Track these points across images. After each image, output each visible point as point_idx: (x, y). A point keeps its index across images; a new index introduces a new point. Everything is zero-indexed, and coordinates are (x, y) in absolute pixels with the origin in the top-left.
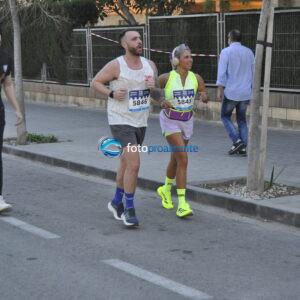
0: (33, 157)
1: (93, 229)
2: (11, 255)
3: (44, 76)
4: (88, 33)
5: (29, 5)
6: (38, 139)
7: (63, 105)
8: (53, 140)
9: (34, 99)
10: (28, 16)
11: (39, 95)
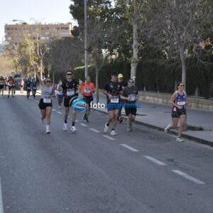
0: (190, 138)
2: (178, 191)
3: (196, 94)
5: (189, 55)
6: (193, 128)
7: (206, 110)
8: (201, 129)
9: (191, 106)
10: (189, 62)
11: (193, 104)
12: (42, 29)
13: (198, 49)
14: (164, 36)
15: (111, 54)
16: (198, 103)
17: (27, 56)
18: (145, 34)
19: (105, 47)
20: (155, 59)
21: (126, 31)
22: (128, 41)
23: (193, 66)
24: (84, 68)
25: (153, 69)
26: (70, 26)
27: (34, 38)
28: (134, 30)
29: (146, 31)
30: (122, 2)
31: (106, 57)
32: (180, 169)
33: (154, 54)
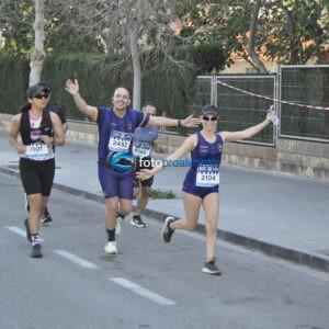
1: (212, 296)
2: (122, 321)
4: (213, 80)
6: (154, 194)
8: (170, 196)
10: (148, 60)
13: (168, 36)
20: (81, 53)
22: (25, 13)
32: (126, 278)
33: (78, 44)
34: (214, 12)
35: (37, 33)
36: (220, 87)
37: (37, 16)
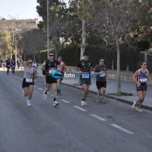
0: (123, 101)
1: (147, 131)
2: (115, 140)
3: (128, 70)
4: (146, 53)
5: (122, 42)
6: (125, 94)
8: (131, 95)
9: (124, 78)
10: (122, 47)
11: (125, 77)
12: (17, 23)
13: (129, 38)
14: (104, 28)
15: (66, 41)
16: (129, 76)
17: (6, 43)
18: (91, 26)
19: (62, 36)
20: (98, 45)
21: (77, 25)
22: (79, 31)
23: (125, 50)
24: (47, 52)
25: (96, 52)
26: (37, 21)
27: (11, 30)
28: (83, 24)
29: (91, 25)
30: (74, 4)
31: (63, 43)
32: (116, 124)
33: (97, 41)
34: (145, 29)
35: (83, 38)
36: (148, 56)
37: (83, 32)
